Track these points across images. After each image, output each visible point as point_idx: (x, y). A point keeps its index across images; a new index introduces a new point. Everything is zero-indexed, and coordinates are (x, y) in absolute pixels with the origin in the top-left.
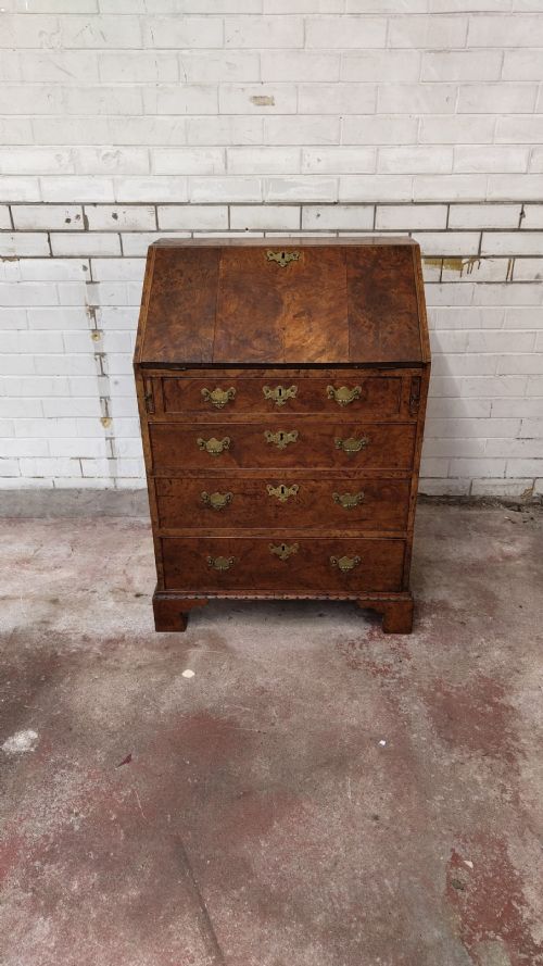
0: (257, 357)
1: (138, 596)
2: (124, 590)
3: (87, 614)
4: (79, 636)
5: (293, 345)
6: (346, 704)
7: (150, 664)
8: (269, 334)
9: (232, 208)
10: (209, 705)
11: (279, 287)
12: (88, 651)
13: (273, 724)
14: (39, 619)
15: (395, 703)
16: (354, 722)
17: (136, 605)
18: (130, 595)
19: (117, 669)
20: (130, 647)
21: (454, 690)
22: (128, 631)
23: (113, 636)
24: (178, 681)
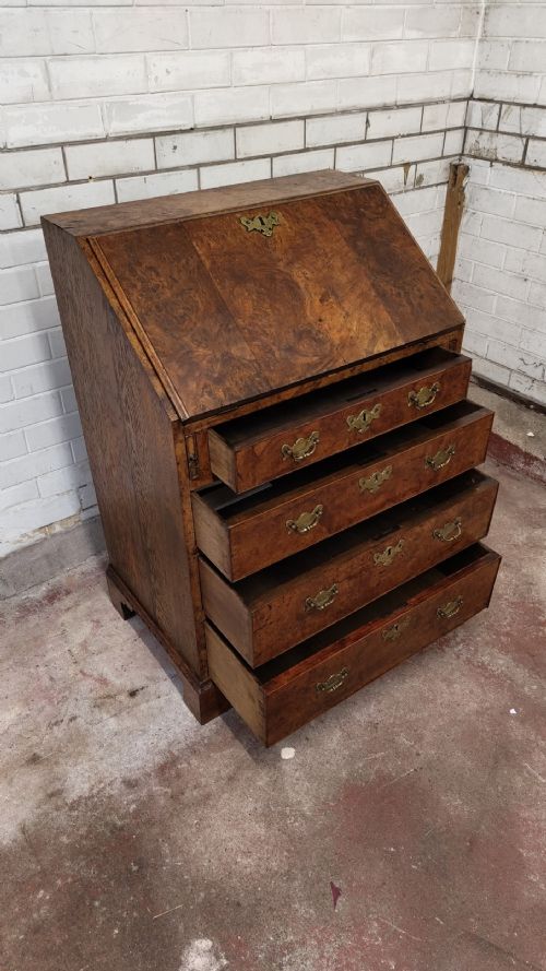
0: (316, 365)
1: (133, 694)
2: (109, 696)
3: (93, 750)
4: (118, 784)
5: (341, 338)
6: (452, 694)
7: (239, 768)
8: (310, 332)
9: (68, 150)
10: (344, 774)
11: (281, 264)
12: (151, 796)
13: (418, 754)
14: (41, 795)
15: (483, 667)
16: (474, 706)
17: (144, 706)
18: (123, 698)
19: (208, 797)
20: (194, 762)
21: (508, 628)
22: (170, 745)
23: (159, 760)
24: (286, 768)
